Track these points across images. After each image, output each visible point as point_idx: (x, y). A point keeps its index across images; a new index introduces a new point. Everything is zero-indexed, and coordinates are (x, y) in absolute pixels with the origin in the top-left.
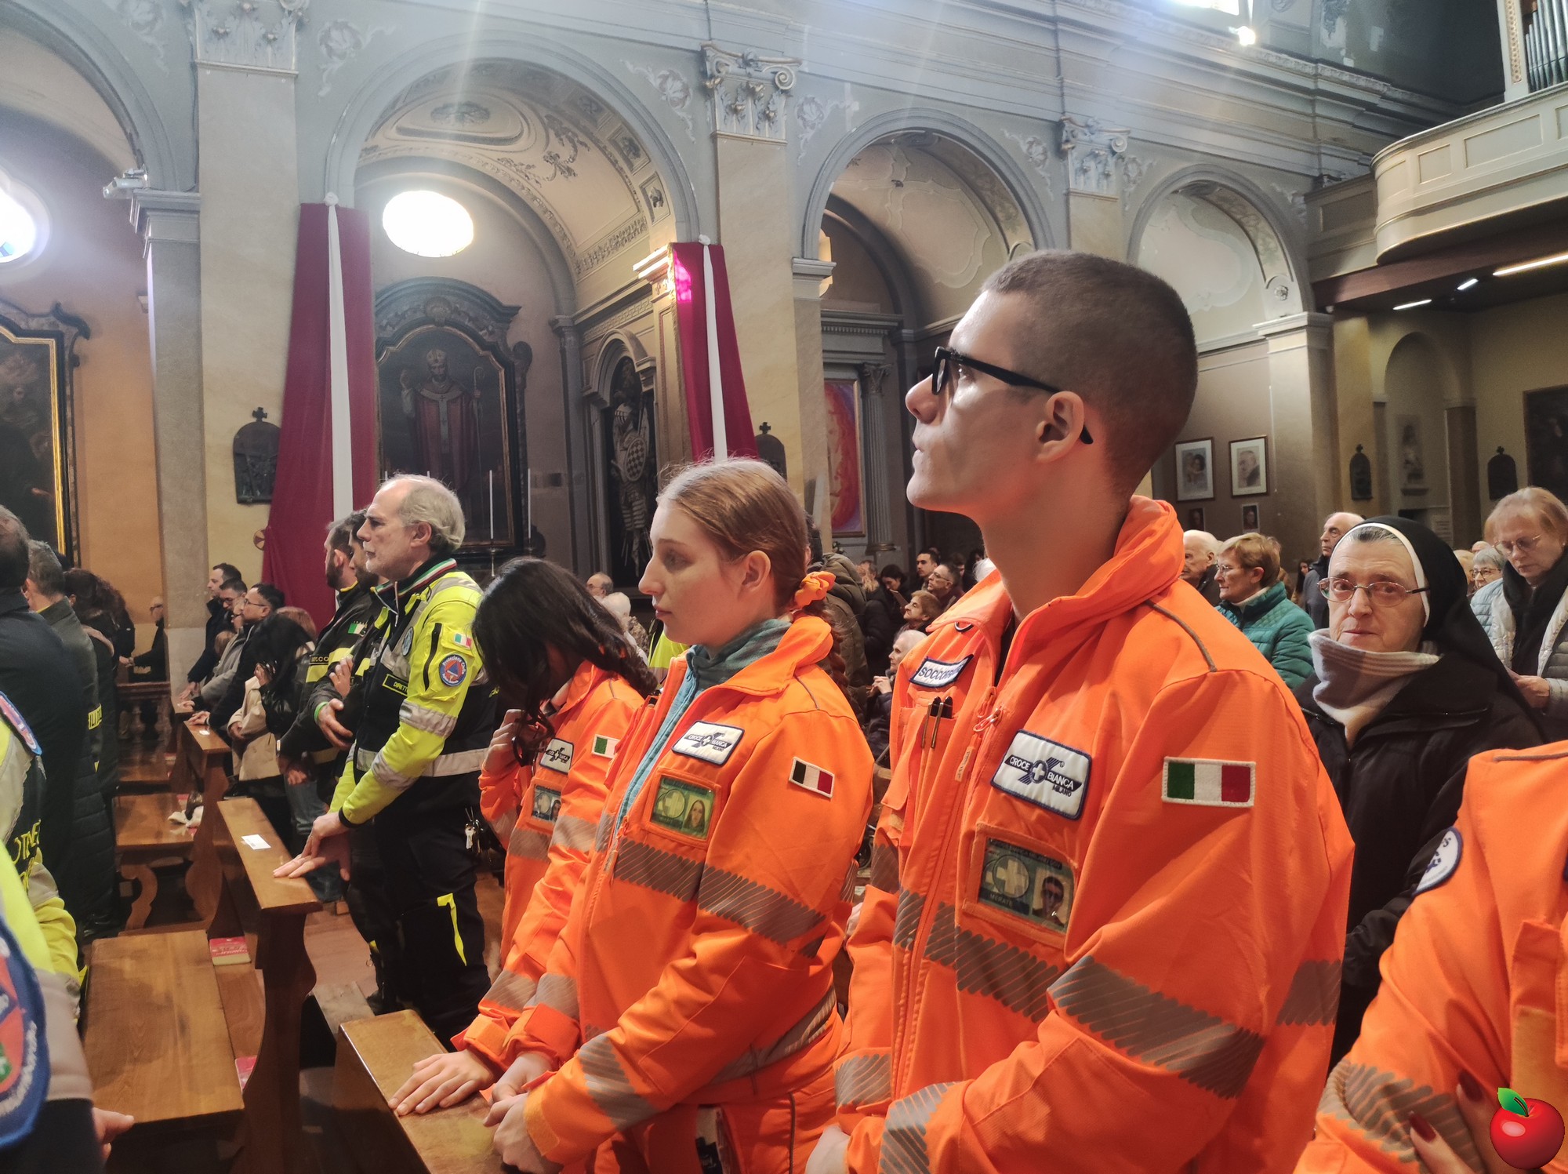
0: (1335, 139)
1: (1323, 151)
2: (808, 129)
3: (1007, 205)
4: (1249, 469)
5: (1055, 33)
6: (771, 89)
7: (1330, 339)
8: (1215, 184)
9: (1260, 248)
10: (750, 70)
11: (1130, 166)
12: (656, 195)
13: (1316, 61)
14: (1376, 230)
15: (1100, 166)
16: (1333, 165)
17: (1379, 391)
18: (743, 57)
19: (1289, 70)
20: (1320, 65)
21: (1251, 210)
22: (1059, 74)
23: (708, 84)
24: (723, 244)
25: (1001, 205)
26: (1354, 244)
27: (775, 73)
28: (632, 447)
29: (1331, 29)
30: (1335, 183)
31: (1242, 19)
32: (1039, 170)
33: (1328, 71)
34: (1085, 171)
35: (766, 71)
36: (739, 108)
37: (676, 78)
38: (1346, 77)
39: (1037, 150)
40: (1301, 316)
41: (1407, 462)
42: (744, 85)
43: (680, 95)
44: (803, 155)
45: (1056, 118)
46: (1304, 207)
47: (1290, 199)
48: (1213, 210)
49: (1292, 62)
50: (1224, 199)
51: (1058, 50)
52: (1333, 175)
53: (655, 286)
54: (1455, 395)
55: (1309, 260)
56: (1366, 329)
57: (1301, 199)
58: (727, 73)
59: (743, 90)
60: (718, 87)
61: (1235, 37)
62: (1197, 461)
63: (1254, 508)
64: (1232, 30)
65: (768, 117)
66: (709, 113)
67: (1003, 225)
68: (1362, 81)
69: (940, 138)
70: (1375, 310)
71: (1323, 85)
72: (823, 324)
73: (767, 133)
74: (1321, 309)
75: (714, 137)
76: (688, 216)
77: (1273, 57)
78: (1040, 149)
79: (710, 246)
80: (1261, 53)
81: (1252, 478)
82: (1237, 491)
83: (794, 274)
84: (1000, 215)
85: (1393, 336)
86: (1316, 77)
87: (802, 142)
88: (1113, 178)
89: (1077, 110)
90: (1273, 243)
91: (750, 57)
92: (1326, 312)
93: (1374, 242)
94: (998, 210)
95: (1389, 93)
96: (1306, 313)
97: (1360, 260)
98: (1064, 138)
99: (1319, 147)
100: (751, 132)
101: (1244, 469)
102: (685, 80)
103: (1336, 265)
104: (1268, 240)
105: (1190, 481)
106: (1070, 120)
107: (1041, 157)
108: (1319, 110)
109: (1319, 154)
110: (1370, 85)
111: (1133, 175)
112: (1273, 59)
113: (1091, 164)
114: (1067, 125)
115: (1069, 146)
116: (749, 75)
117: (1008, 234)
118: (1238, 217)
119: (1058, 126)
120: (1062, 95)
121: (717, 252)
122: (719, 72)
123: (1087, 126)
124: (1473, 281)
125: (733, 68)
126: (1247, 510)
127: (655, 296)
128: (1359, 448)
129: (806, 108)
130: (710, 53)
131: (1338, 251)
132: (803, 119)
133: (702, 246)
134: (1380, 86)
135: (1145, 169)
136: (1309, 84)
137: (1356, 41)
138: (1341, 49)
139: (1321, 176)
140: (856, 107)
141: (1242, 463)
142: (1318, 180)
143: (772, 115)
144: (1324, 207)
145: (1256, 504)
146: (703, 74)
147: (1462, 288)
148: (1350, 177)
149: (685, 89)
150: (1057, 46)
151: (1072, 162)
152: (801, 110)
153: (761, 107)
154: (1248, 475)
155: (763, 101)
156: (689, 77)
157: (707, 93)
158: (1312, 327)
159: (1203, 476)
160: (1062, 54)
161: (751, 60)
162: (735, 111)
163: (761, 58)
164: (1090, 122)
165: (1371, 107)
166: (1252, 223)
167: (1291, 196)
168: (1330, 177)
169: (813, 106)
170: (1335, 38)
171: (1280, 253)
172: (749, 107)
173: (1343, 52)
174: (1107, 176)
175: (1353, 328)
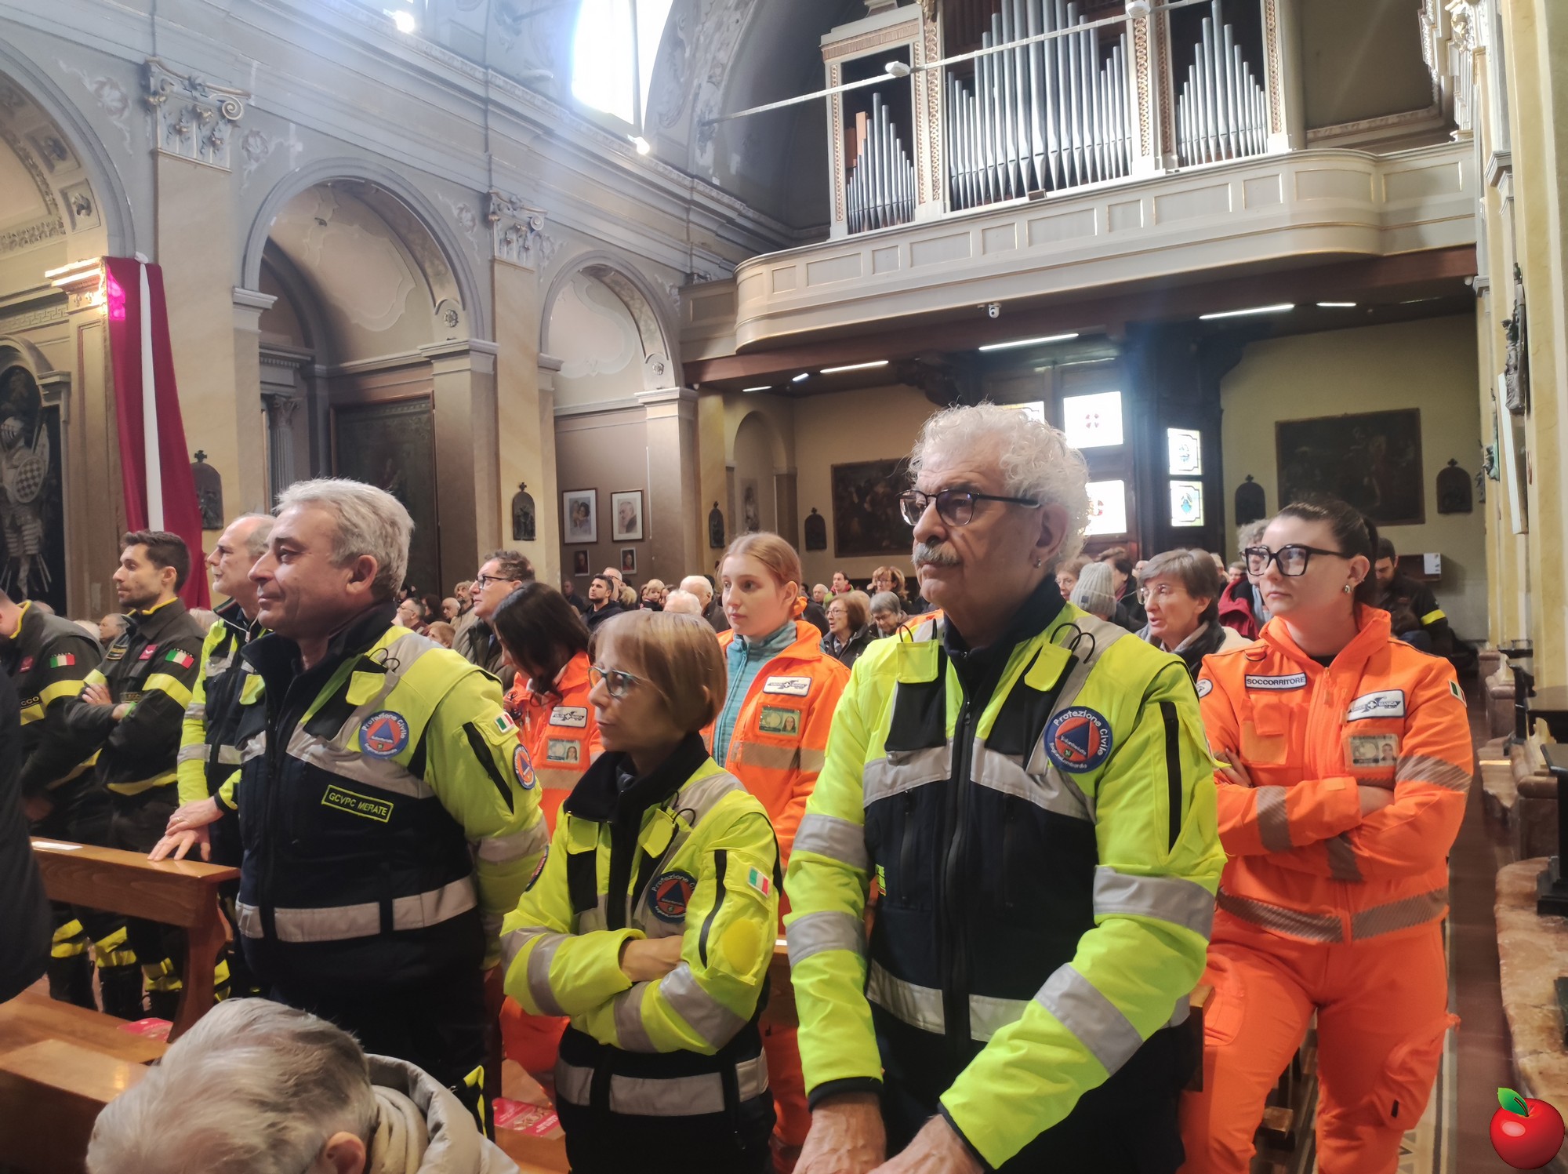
0: (702, 244)
1: (694, 252)
2: (252, 161)
3: (437, 262)
4: (628, 519)
5: (485, 112)
6: (216, 116)
7: (695, 411)
8: (611, 269)
9: (642, 328)
10: (196, 94)
11: (544, 244)
12: (81, 202)
13: (693, 177)
14: (736, 326)
15: (520, 240)
16: (701, 265)
17: (730, 459)
18: (189, 79)
19: (672, 180)
20: (696, 180)
21: (637, 294)
22: (487, 150)
23: (151, 100)
24: (161, 264)
25: (432, 263)
26: (717, 335)
27: (223, 102)
28: (25, 465)
29: (703, 151)
30: (702, 281)
31: (636, 130)
32: (468, 235)
33: (701, 186)
34: (509, 243)
35: (213, 97)
36: (185, 130)
37: (114, 86)
38: (714, 193)
39: (467, 217)
40: (673, 390)
41: (748, 517)
42: (190, 107)
43: (119, 105)
44: (246, 186)
45: (485, 190)
46: (678, 298)
47: (668, 289)
48: (605, 290)
49: (675, 174)
50: (617, 283)
51: (487, 128)
52: (702, 274)
53: (73, 297)
54: (782, 465)
55: (681, 343)
56: (722, 404)
57: (675, 291)
58: (172, 92)
59: (188, 112)
60: (162, 105)
61: (634, 146)
62: (582, 508)
63: (631, 552)
64: (630, 138)
65: (213, 144)
66: (149, 128)
67: (431, 280)
68: (726, 199)
69: (377, 190)
70: (728, 391)
71: (697, 198)
72: (261, 355)
73: (211, 158)
74: (689, 385)
75: (154, 154)
76: (122, 228)
77: (661, 167)
78: (469, 216)
79: (147, 266)
80: (652, 161)
81: (630, 525)
82: (617, 536)
83: (235, 303)
84: (429, 271)
85: (741, 412)
86: (692, 189)
87: (246, 173)
88: (531, 252)
89: (503, 186)
90: (654, 326)
91: (198, 81)
92: (693, 388)
93: (734, 335)
94: (427, 266)
95: (744, 212)
96: (678, 388)
97: (720, 349)
98: (492, 208)
99: (692, 249)
100: (194, 155)
101: (623, 518)
102: (123, 89)
103: (702, 352)
104: (649, 322)
105: (576, 525)
106: (497, 194)
107: (470, 224)
108: (693, 217)
109: (691, 255)
110: (731, 203)
111: (547, 252)
112: (660, 169)
113: (513, 236)
114: (494, 198)
115: (496, 218)
116: (195, 99)
117: (436, 289)
118: (627, 299)
119: (486, 198)
120: (490, 170)
121: (155, 272)
122: (163, 89)
123: (511, 202)
124: (805, 375)
125: (177, 88)
126: (625, 553)
127: (72, 307)
128: (716, 505)
129: (251, 140)
130: (154, 69)
131: (705, 340)
132: (248, 150)
133: (138, 264)
134: (738, 204)
135: (556, 247)
136: (686, 194)
137: (721, 163)
138: (709, 168)
139: (692, 274)
140: (299, 147)
141: (622, 512)
142: (689, 277)
143: (218, 142)
144: (695, 300)
145: (634, 548)
146: (146, 88)
147: (796, 379)
148: (714, 279)
149: (124, 99)
150: (487, 125)
151: (498, 231)
152: (246, 141)
153: (206, 131)
154: (626, 523)
155: (208, 127)
156: (131, 88)
157: (147, 108)
158: (683, 401)
159: (588, 522)
160: (490, 132)
161: (200, 85)
162: (180, 132)
163: (208, 84)
164: (514, 199)
165: (730, 221)
166: (637, 306)
167: (668, 286)
168: (699, 275)
169: (258, 139)
170: (705, 159)
171: (658, 334)
172: (193, 129)
173: (711, 171)
174: (527, 249)
175: (711, 404)
